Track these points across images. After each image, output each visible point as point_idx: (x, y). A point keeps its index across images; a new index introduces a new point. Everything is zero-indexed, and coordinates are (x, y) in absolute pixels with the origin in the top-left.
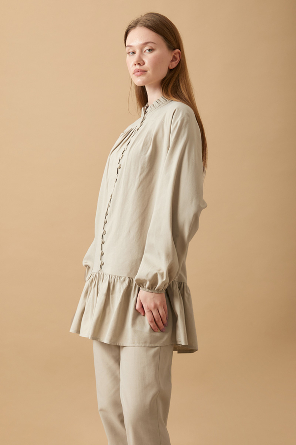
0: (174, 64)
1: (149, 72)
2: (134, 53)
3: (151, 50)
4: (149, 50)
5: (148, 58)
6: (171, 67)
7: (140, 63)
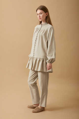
1: (42, 19)
2: (38, 15)
3: (41, 14)
5: (41, 15)
6: (46, 16)
7: (40, 17)
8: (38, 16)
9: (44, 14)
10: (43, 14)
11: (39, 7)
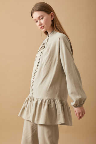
0: (53, 18)
2: (37, 21)
4: (42, 18)
5: (43, 21)
6: (52, 20)
7: (41, 24)
8: (38, 24)
9: (46, 16)
10: (44, 18)
11: (33, 7)
